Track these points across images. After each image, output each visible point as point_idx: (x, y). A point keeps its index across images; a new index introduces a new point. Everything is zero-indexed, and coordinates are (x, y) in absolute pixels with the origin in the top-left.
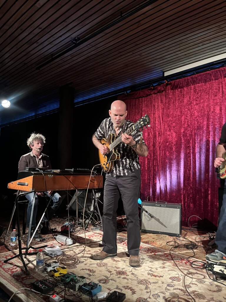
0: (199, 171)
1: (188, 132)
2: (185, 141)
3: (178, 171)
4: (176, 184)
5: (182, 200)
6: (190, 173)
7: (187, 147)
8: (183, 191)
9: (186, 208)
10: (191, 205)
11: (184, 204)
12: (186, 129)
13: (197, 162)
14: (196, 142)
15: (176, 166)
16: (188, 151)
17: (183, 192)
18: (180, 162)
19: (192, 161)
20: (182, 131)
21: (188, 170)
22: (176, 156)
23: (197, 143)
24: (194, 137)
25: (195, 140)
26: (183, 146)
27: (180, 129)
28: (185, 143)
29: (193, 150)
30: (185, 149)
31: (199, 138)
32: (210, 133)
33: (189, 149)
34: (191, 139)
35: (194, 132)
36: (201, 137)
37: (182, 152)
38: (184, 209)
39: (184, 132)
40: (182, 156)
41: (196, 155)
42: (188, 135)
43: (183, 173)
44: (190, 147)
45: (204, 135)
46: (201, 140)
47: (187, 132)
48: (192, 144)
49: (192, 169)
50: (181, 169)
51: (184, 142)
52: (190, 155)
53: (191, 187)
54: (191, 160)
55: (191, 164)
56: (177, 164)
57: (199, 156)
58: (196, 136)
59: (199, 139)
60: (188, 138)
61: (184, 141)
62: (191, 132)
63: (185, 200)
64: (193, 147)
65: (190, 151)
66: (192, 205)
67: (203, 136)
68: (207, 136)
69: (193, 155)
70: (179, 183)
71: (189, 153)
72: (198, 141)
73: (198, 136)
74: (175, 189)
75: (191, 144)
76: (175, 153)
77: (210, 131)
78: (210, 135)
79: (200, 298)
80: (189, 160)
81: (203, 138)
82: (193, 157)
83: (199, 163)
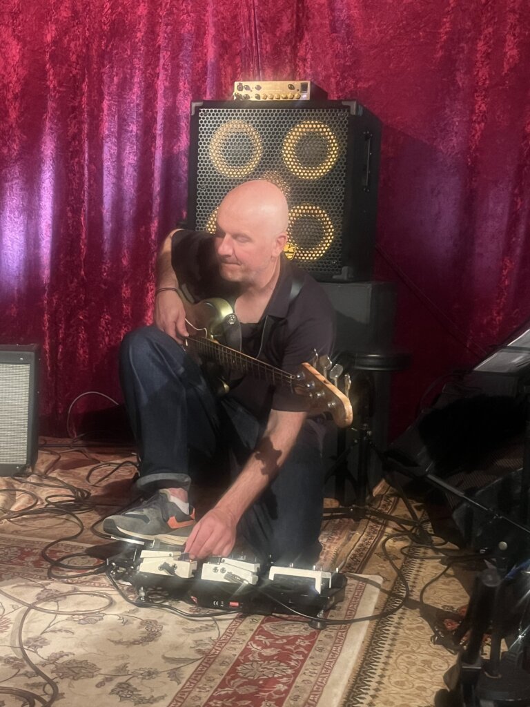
0: (113, 213)
1: (72, 45)
2: (60, 84)
3: (31, 212)
4: (22, 268)
5: (44, 332)
6: (79, 222)
7: (69, 112)
8: (51, 295)
9: (61, 364)
10: (81, 352)
11: (54, 349)
12: (64, 31)
13: (105, 178)
14: (106, 91)
15: (22, 189)
16: (72, 130)
17: (50, 302)
18: (40, 172)
19: (86, 172)
20: (49, 38)
21: (70, 211)
22: (23, 147)
23: (110, 94)
24: (99, 69)
25: (101, 81)
26: (54, 105)
27: (41, 27)
28: (59, 92)
29: (91, 124)
30: (59, 120)
31: (117, 75)
32: (161, 55)
33: (75, 117)
34: (84, 75)
35: (100, 46)
36: (124, 73)
37: (47, 130)
38: (52, 369)
39: (55, 42)
40: (48, 148)
41: (106, 149)
42: (74, 58)
43: (50, 222)
44: (82, 112)
45: (138, 64)
46: (125, 85)
47: (69, 42)
48: (89, 97)
49: (86, 204)
50: (43, 203)
51: (55, 87)
52: (81, 146)
53: (83, 279)
54: (82, 167)
55: (83, 183)
56: (26, 183)
57: (114, 149)
58: (104, 66)
59: (116, 79)
60: (75, 72)
61: (55, 82)
62: (88, 46)
63: (57, 335)
64: (91, 114)
65: (80, 130)
66: (84, 352)
67: (132, 68)
68: (146, 69)
69: (90, 147)
70: (32, 263)
71: (77, 137)
72: (114, 88)
73: (112, 67)
74: (19, 291)
75: (84, 99)
76: (17, 132)
77: (159, 46)
78: (158, 66)
79: (76, 677)
80: (76, 168)
81: (132, 77)
82: (90, 156)
83: (114, 180)
